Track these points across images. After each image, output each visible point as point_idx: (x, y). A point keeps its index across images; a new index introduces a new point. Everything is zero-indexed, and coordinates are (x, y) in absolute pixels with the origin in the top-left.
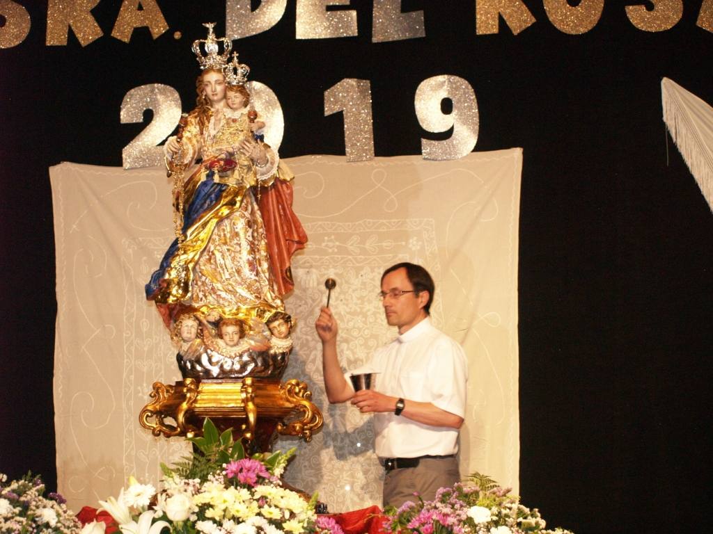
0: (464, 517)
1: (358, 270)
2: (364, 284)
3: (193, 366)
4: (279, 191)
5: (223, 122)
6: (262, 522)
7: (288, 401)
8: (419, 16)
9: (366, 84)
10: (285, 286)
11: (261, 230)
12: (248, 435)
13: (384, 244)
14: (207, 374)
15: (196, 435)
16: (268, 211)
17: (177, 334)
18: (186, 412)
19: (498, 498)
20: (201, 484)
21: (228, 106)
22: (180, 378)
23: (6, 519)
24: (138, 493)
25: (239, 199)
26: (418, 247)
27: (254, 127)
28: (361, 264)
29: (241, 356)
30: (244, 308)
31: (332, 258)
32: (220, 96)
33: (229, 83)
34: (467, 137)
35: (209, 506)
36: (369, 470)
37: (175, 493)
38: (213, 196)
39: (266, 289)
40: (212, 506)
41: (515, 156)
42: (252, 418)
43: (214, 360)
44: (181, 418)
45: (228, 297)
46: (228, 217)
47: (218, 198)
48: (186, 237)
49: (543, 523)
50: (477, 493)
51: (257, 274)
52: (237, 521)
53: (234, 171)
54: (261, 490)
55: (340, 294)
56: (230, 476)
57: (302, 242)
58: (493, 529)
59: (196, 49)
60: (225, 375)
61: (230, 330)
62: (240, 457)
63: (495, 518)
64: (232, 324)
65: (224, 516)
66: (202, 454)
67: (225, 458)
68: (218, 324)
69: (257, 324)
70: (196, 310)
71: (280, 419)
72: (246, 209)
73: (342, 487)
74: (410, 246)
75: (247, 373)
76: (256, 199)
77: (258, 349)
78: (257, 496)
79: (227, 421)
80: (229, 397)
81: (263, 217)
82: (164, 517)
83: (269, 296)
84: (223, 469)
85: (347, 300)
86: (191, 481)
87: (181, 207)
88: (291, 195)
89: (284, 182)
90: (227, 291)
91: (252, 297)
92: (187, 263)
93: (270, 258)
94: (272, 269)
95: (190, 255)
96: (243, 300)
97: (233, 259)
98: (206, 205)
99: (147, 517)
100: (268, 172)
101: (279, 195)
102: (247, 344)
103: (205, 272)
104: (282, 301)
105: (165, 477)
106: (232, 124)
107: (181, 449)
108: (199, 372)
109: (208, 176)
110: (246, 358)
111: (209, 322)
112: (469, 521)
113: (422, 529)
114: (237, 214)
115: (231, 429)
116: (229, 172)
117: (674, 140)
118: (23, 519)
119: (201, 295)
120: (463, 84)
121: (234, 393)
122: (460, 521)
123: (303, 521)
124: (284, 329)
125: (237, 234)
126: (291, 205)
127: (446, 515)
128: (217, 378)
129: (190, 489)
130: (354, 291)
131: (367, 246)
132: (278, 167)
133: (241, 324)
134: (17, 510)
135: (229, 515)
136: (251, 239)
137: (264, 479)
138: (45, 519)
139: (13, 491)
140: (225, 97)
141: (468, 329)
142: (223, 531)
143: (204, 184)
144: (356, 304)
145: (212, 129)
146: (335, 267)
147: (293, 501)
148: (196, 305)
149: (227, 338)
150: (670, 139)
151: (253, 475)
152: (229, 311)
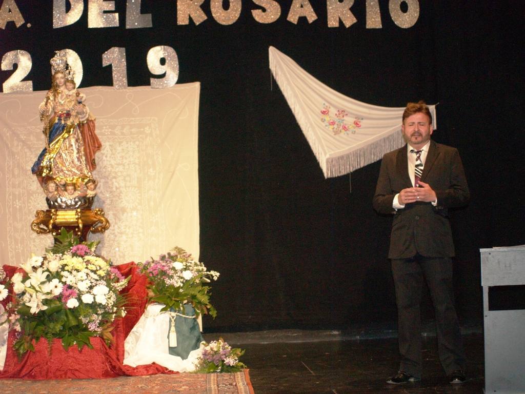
0: (171, 267)
1: (120, 143)
2: (123, 150)
3: (54, 203)
4: (88, 125)
5: (65, 96)
6: (88, 271)
7: (95, 218)
8: (149, 17)
9: (123, 49)
10: (92, 167)
11: (81, 142)
12: (79, 233)
13: (133, 130)
14: (60, 207)
15: (57, 234)
16: (84, 134)
17: (47, 189)
18: (53, 224)
19: (186, 257)
20: (62, 256)
21: (67, 89)
22: (48, 208)
24: (37, 260)
25: (72, 130)
26: (149, 132)
27: (79, 99)
28: (121, 140)
29: (75, 199)
30: (76, 177)
31: (108, 137)
32: (63, 83)
33: (67, 79)
34: (173, 76)
35: (66, 265)
36: (127, 241)
37: (51, 260)
38: (61, 129)
39: (85, 169)
40: (67, 265)
41: (197, 86)
42: (81, 226)
43: (63, 200)
44: (51, 226)
45: (69, 173)
46: (67, 138)
47: (63, 129)
48: (49, 147)
49: (205, 269)
50: (177, 256)
51: (80, 163)
52: (78, 271)
53: (70, 118)
54: (87, 258)
55: (112, 154)
56: (74, 252)
57: (99, 147)
58: (184, 272)
60: (68, 207)
61: (70, 188)
62: (77, 244)
63: (185, 267)
64: (71, 186)
65: (72, 269)
66: (61, 243)
67: (71, 244)
68: (65, 185)
69: (82, 184)
70: (55, 179)
71: (92, 225)
72: (75, 134)
73: (114, 249)
74: (146, 131)
75: (77, 206)
76: (80, 130)
77: (82, 196)
78: (85, 260)
79: (70, 227)
80: (70, 217)
81: (82, 136)
82: (48, 270)
83: (86, 172)
84: (71, 250)
85: (114, 157)
86: (58, 255)
87: (48, 136)
88: (94, 126)
89: (92, 121)
90: (68, 171)
91: (79, 173)
92: (50, 159)
93: (86, 155)
94: (86, 159)
95: (52, 155)
96: (75, 174)
97: (70, 156)
98: (58, 133)
99: (40, 270)
100: (85, 117)
101: (89, 126)
102: (77, 193)
103: (58, 163)
104: (91, 174)
105: (46, 253)
106: (68, 97)
108: (56, 206)
109: (58, 119)
110: (77, 200)
111: (60, 184)
112: (174, 268)
113: (154, 272)
114: (72, 136)
115: (72, 232)
116: (68, 119)
117: (275, 78)
119: (57, 172)
120: (172, 50)
121: (72, 215)
122: (170, 268)
123: (104, 270)
124: (93, 186)
125: (72, 145)
126: (94, 130)
127: (164, 266)
128: (64, 208)
129: (58, 258)
130: (118, 153)
131: (124, 131)
132: (89, 115)
133: (74, 185)
135: (75, 269)
136: (77, 147)
137: (87, 253)
140: (65, 83)
141: (174, 172)
142: (73, 276)
143: (57, 123)
144: (119, 160)
145: (60, 99)
146: (109, 142)
147: (100, 262)
148: (54, 177)
149: (69, 191)
150: (273, 77)
151: (83, 251)
152: (69, 180)
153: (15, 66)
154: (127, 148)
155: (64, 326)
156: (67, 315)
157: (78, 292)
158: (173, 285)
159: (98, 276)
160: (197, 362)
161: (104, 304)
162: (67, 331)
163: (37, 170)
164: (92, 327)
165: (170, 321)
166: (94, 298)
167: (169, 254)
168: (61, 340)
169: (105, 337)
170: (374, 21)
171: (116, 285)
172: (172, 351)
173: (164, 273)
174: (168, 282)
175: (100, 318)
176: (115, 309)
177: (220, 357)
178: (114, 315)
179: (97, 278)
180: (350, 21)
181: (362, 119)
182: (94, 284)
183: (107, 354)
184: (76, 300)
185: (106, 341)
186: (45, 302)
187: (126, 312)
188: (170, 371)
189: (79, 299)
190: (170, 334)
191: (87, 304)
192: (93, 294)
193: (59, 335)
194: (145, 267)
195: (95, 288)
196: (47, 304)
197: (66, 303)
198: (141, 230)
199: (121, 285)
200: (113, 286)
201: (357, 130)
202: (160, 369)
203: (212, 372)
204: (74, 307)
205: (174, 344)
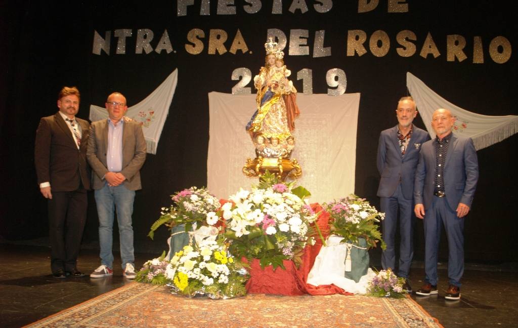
0: (350, 207)
1: (306, 130)
2: (307, 134)
3: (261, 153)
4: (291, 96)
5: (275, 71)
6: (286, 206)
7: (292, 166)
8: (329, 49)
9: (311, 71)
10: (292, 128)
11: (285, 109)
12: (280, 176)
13: (314, 122)
14: (266, 155)
15: (262, 176)
16: (287, 102)
17: (257, 142)
18: (259, 168)
20: (265, 191)
21: (276, 66)
23: (196, 202)
24: (243, 194)
25: (279, 98)
26: (325, 123)
28: (307, 128)
30: (279, 134)
32: (274, 62)
33: (277, 58)
34: (342, 90)
35: (268, 199)
37: (256, 194)
38: (270, 96)
39: (286, 128)
41: (358, 95)
42: (282, 171)
43: (269, 151)
44: (257, 170)
45: (275, 130)
46: (275, 103)
47: (272, 97)
48: (261, 109)
49: (376, 211)
51: (284, 123)
52: (277, 204)
54: (285, 194)
56: (275, 189)
57: (298, 114)
59: (266, 47)
60: (272, 156)
61: (275, 141)
62: (277, 183)
63: (361, 208)
64: (275, 139)
66: (265, 182)
67: (272, 183)
68: (270, 139)
69: (284, 140)
71: (289, 171)
72: (281, 102)
74: (323, 123)
75: (279, 156)
76: (284, 99)
78: (284, 196)
79: (273, 171)
80: (273, 163)
81: (286, 104)
82: (252, 202)
83: (287, 131)
84: (272, 187)
86: (261, 190)
87: (260, 102)
88: (295, 99)
89: (293, 93)
90: (274, 128)
91: (282, 131)
92: (261, 118)
93: (288, 119)
94: (288, 122)
95: (262, 116)
96: (279, 131)
97: (276, 117)
98: (268, 99)
99: (246, 202)
100: (289, 89)
101: (291, 98)
102: (280, 146)
103: (266, 122)
104: (291, 133)
105: (252, 189)
106: (278, 72)
107: (256, 181)
108: (263, 154)
109: (269, 89)
111: (267, 138)
112: (353, 209)
113: (336, 211)
114: (278, 103)
115: (274, 174)
116: (276, 88)
117: (410, 93)
118: (202, 202)
119: (265, 129)
120: (343, 72)
121: (275, 162)
122: (349, 209)
123: (299, 205)
124: (292, 142)
125: (278, 110)
126: (295, 101)
127: (344, 206)
128: (269, 157)
129: (262, 193)
131: (309, 122)
132: (292, 88)
133: (278, 139)
134: (200, 199)
135: (274, 202)
136: (282, 112)
137: (286, 191)
138: (209, 202)
139: (198, 193)
140: (276, 63)
141: (340, 150)
142: (273, 208)
143: (267, 93)
144: (304, 140)
147: (296, 198)
148: (263, 133)
149: (273, 144)
150: (408, 91)
151: (283, 189)
152: (274, 136)
153: (241, 78)
154: (310, 133)
155: (262, 249)
156: (265, 241)
157: (276, 221)
158: (351, 223)
159: (294, 209)
160: (368, 286)
161: (297, 233)
162: (265, 254)
163: (249, 127)
164: (286, 252)
165: (347, 250)
166: (290, 227)
167: (348, 198)
168: (259, 260)
169: (296, 261)
170: (478, 59)
171: (308, 218)
172: (348, 275)
173: (344, 211)
174: (348, 219)
175: (293, 245)
176: (307, 238)
177: (390, 285)
178: (305, 243)
179: (293, 211)
180: (462, 57)
181: (468, 123)
182: (290, 216)
183: (296, 275)
184: (274, 228)
185: (297, 264)
186: (249, 228)
187: (315, 241)
188: (347, 293)
189: (277, 228)
190: (346, 260)
191: (284, 232)
192: (289, 225)
193: (258, 257)
194: (330, 207)
195: (290, 219)
196: (249, 229)
197: (265, 230)
198: (315, 187)
199: (312, 219)
200: (306, 219)
201: (464, 129)
202: (338, 289)
203: (382, 297)
204: (272, 234)
205: (349, 269)
